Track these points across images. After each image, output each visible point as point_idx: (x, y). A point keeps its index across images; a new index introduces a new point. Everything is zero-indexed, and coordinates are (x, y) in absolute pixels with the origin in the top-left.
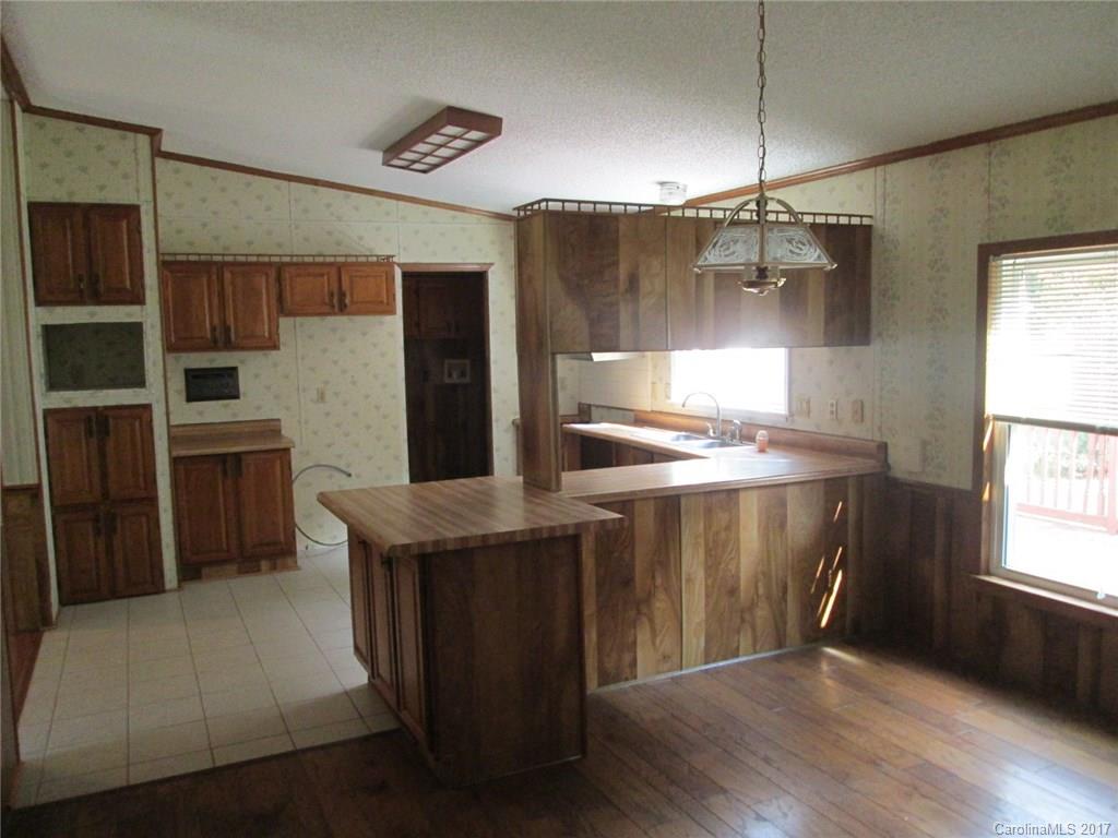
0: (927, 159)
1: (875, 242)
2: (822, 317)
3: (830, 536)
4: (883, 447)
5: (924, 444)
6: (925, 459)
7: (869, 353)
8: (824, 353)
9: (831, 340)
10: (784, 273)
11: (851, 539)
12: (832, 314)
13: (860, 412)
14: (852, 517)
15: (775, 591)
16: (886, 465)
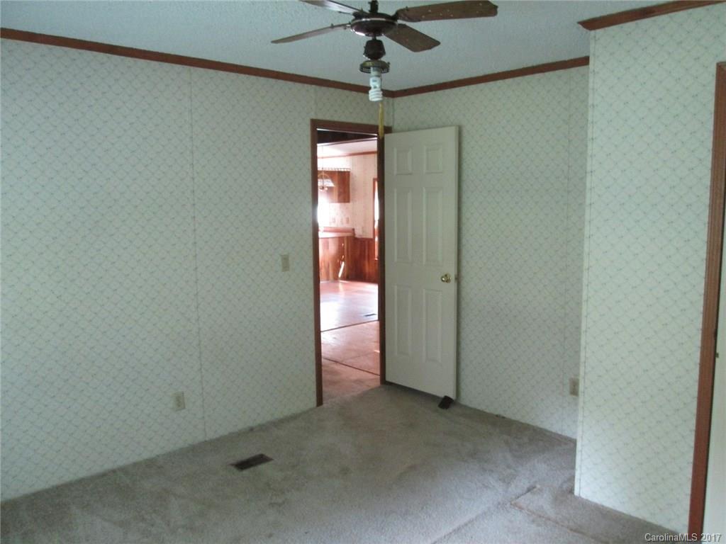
0: (362, 156)
1: (351, 177)
2: (337, 193)
3: (341, 251)
4: (353, 230)
5: (363, 228)
6: (363, 232)
7: (349, 205)
8: (337, 205)
9: (340, 201)
10: (328, 187)
11: (346, 253)
12: (339, 195)
13: (348, 221)
14: (345, 247)
15: (327, 266)
16: (354, 234)
